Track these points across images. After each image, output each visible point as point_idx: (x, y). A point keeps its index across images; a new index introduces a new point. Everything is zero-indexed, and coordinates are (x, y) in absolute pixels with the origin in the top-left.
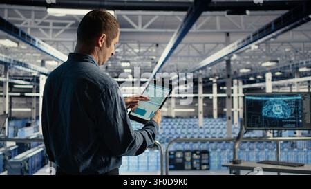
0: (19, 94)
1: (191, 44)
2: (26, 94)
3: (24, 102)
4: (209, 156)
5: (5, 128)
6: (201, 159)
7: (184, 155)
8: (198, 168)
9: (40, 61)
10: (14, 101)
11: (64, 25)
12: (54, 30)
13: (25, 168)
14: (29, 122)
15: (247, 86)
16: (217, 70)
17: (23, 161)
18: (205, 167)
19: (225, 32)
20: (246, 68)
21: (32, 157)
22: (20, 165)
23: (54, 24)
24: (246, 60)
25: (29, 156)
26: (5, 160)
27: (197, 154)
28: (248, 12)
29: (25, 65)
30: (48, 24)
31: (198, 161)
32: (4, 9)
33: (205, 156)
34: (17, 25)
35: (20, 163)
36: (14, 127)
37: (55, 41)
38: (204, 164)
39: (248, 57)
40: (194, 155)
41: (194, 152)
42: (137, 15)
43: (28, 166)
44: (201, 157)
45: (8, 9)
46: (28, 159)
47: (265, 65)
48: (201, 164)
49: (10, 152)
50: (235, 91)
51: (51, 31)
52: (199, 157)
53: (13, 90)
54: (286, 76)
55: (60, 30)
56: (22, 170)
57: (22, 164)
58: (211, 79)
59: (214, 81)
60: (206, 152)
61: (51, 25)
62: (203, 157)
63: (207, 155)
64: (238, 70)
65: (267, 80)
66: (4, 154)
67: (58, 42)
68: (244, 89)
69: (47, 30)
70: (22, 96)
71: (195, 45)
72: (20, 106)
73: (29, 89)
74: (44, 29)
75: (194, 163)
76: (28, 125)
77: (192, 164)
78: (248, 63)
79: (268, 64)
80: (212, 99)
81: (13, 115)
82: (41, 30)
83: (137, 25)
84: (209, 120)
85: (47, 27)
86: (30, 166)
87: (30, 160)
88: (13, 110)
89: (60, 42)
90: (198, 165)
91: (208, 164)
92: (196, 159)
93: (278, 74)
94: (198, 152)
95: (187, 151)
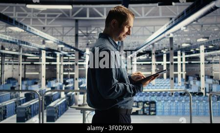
0: (30, 63)
1: (145, 26)
2: (35, 63)
3: (34, 68)
4: (155, 105)
5: (19, 86)
6: (150, 107)
7: (138, 105)
8: (148, 114)
9: (42, 41)
10: (27, 67)
11: (55, 16)
12: (48, 19)
13: (28, 111)
14: (37, 81)
15: (188, 56)
16: (166, 45)
17: (27, 107)
18: (153, 113)
19: (169, 18)
20: (186, 43)
21: (33, 104)
22: (24, 110)
23: (48, 16)
24: (186, 37)
25: (32, 104)
26: (16, 106)
27: (147, 104)
28: (173, 3)
29: (27, 44)
30: (44, 16)
31: (148, 109)
32: (13, 7)
33: (153, 105)
34: (11, 17)
35: (25, 108)
36: (26, 85)
37: (51, 27)
38: (152, 111)
39: (187, 35)
40: (145, 104)
41: (145, 102)
42: (103, 8)
43: (31, 111)
44: (150, 106)
45: (16, 7)
46: (31, 106)
47: (199, 40)
48: (150, 111)
49: (20, 101)
50: (179, 60)
51: (46, 20)
52: (149, 106)
53: (27, 60)
54: (217, 48)
55: (52, 19)
56: (26, 113)
57: (26, 109)
58: (162, 51)
59: (164, 52)
60: (154, 102)
61: (46, 16)
62: (151, 106)
63: (154, 105)
64: (181, 44)
65: (201, 51)
66: (15, 103)
67: (53, 27)
68: (186, 58)
69: (43, 20)
70: (32, 64)
71: (147, 27)
72: (32, 71)
73: (37, 59)
74: (41, 19)
75: (145, 110)
76: (36, 83)
77: (144, 111)
78: (189, 39)
79: (202, 40)
80: (163, 66)
81: (26, 77)
82: (39, 20)
83: (103, 14)
84: (161, 80)
85: (43, 18)
86: (32, 110)
87: (32, 106)
88: (26, 73)
89: (54, 27)
90: (148, 112)
91: (155, 111)
92: (147, 107)
93: (211, 47)
94: (148, 103)
95: (140, 102)
